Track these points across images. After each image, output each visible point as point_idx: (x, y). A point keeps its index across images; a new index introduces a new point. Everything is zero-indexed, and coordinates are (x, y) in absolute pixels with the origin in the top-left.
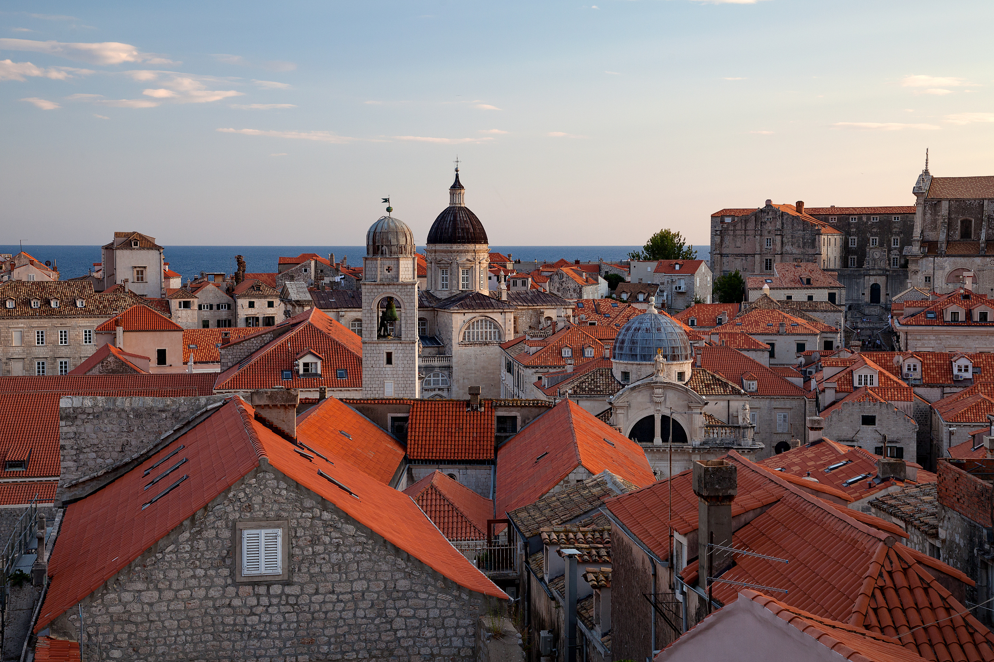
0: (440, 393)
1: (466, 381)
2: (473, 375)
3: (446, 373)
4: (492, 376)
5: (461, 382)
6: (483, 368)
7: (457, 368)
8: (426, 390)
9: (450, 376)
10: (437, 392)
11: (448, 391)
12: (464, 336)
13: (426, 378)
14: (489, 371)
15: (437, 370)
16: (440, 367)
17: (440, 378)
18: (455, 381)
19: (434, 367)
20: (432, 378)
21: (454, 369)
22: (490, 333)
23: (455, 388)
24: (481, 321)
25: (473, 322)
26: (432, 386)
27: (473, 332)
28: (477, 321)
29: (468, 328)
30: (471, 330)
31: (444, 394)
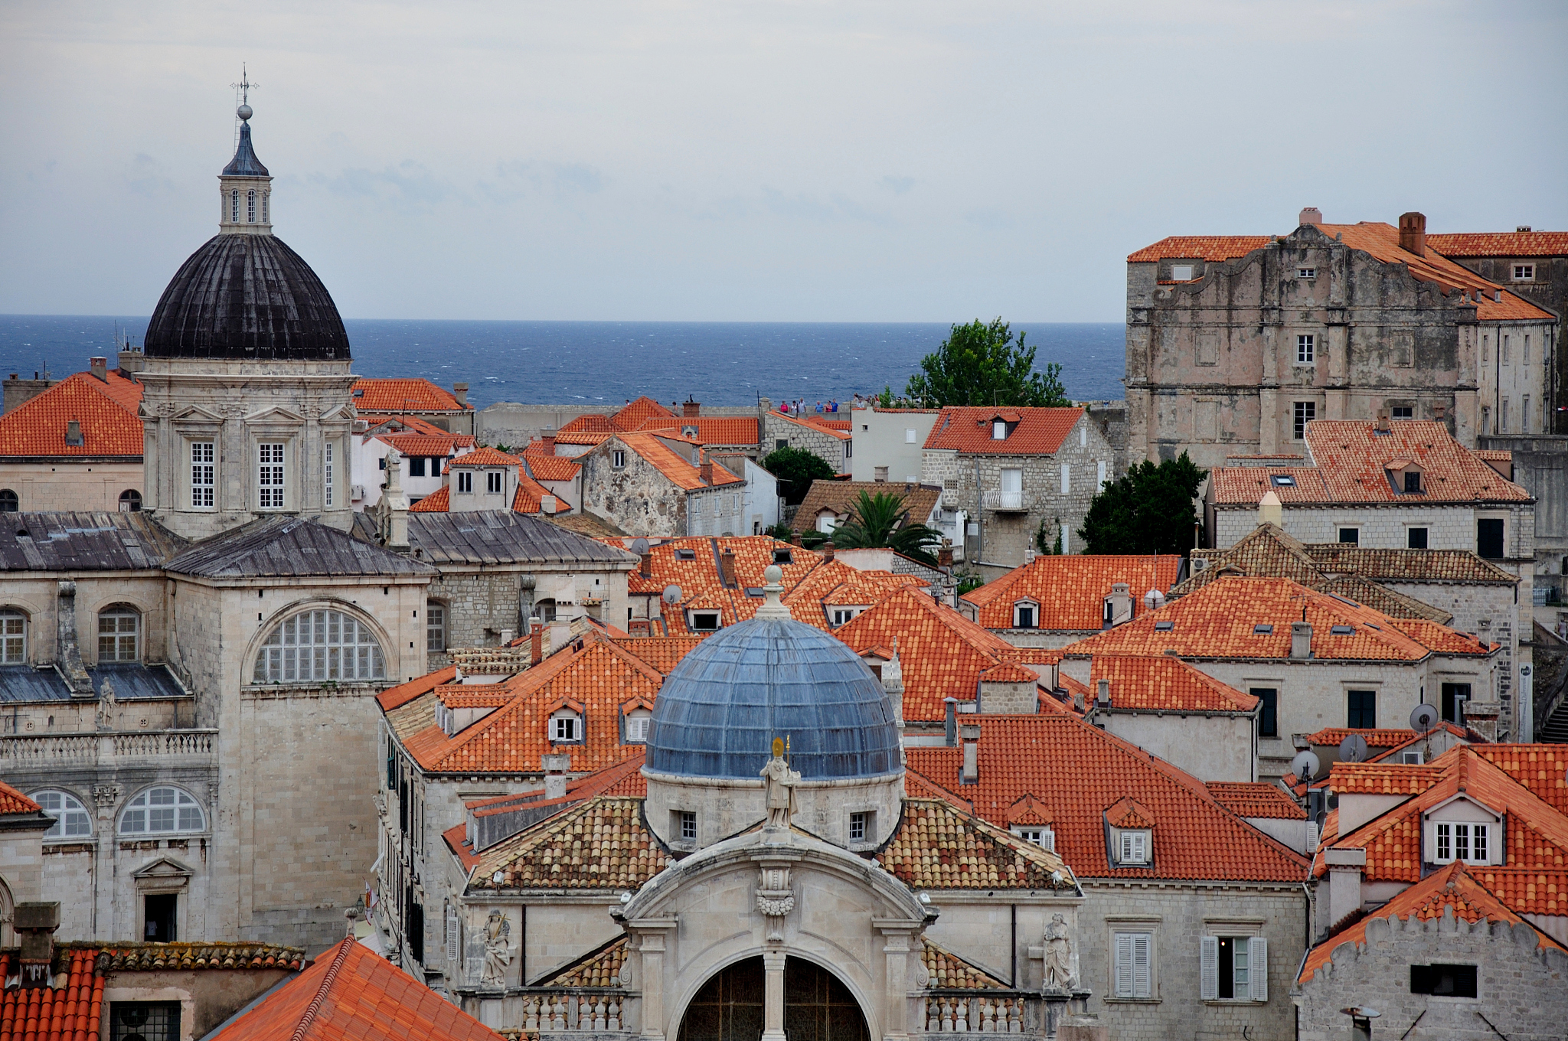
0: (174, 854)
1: (263, 813)
2: (289, 794)
3: (198, 788)
4: (352, 797)
5: (247, 815)
6: (324, 770)
7: (233, 772)
8: (126, 846)
9: (210, 799)
10: (165, 852)
11: (203, 847)
12: (259, 665)
13: (130, 808)
14: (344, 781)
15: (165, 781)
16: (175, 770)
17: (177, 806)
18: (226, 815)
19: (155, 771)
20: (148, 807)
21: (224, 773)
22: (349, 653)
23: (224, 839)
24: (320, 615)
25: (292, 620)
26: (148, 833)
27: (290, 654)
28: (305, 616)
29: (274, 638)
30: (283, 646)
31: (190, 859)
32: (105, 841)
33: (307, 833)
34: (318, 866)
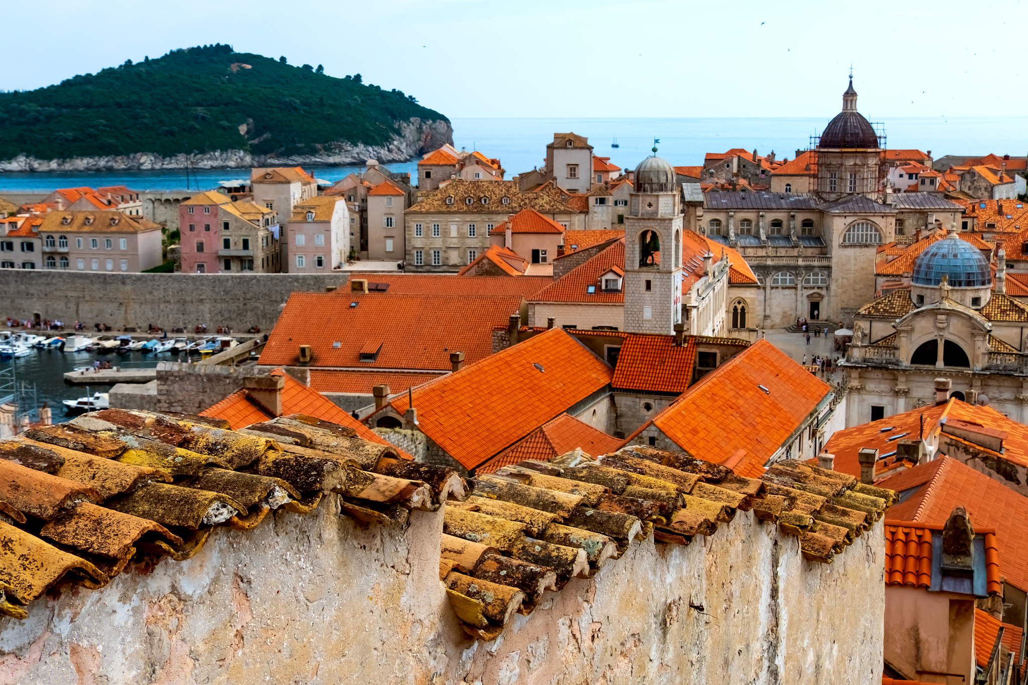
0: (819, 291)
2: (852, 275)
3: (826, 272)
5: (840, 281)
6: (863, 269)
7: (836, 268)
8: (805, 288)
9: (829, 275)
10: (816, 290)
11: (827, 289)
12: (844, 238)
13: (807, 277)
14: (867, 272)
15: (816, 270)
16: (819, 267)
17: (820, 277)
18: (834, 280)
19: (814, 267)
20: (812, 277)
21: (834, 269)
22: (871, 235)
23: (833, 287)
24: (863, 224)
25: (854, 226)
26: (811, 284)
27: (854, 235)
28: (858, 224)
29: (849, 230)
30: (852, 232)
31: (823, 292)
32: (799, 286)
33: (857, 287)
34: (860, 296)
